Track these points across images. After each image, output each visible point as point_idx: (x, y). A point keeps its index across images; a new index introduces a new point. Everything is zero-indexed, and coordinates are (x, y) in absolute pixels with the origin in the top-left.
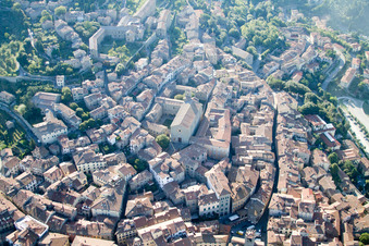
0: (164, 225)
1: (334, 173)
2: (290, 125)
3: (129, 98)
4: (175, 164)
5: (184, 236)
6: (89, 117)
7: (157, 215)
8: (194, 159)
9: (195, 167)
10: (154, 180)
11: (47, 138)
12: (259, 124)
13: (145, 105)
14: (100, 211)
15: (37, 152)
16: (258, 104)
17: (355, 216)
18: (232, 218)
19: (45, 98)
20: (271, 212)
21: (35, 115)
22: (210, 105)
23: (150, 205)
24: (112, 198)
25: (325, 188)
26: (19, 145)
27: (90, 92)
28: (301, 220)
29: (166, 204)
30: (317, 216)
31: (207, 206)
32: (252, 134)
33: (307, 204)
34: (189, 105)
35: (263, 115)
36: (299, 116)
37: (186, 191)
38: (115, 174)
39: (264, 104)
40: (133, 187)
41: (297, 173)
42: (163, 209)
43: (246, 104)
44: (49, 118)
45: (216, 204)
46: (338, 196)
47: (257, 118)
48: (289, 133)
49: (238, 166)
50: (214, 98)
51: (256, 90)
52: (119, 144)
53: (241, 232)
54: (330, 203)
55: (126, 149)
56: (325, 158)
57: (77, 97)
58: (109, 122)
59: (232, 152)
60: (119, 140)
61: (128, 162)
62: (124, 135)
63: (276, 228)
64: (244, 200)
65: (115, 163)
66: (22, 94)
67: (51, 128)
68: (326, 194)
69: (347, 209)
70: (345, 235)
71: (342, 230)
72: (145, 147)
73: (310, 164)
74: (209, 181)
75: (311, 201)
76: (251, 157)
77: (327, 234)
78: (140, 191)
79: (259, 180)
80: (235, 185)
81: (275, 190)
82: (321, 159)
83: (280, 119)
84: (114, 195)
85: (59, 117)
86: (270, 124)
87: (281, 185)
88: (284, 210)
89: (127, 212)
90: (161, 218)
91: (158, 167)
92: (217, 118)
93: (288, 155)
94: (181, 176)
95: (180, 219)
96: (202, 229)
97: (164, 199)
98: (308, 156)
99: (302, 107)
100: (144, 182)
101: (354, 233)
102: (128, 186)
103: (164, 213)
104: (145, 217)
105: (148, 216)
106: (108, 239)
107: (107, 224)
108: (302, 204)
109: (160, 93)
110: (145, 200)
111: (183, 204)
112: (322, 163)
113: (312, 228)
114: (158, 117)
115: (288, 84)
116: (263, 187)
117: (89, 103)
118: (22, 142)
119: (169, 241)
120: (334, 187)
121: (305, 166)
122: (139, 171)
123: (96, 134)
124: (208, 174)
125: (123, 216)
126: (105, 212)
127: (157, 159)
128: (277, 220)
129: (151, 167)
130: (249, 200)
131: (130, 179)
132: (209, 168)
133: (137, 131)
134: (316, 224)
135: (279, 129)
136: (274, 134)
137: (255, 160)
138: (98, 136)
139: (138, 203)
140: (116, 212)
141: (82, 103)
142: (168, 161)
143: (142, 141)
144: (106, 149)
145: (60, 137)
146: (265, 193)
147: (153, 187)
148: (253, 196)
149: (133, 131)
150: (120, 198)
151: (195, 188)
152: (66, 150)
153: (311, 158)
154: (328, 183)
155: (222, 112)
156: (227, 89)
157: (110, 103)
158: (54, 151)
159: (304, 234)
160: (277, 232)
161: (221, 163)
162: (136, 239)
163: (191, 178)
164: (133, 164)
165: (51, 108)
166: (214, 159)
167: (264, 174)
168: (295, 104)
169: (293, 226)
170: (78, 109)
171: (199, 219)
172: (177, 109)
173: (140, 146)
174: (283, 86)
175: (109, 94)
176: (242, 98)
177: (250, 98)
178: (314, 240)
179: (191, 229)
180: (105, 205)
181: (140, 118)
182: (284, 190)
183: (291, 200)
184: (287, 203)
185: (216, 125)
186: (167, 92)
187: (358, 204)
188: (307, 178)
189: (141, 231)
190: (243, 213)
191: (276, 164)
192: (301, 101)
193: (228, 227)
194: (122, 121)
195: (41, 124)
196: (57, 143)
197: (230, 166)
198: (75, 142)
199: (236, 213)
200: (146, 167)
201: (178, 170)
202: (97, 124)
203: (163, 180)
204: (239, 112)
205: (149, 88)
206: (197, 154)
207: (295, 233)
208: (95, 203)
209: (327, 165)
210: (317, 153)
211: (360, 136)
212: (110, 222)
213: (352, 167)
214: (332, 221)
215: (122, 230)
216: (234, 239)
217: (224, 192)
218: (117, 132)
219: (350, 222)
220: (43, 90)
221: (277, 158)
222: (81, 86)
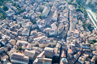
0: (40, 38)
1: (84, 26)
2: (73, 13)
3: (31, 5)
4: (43, 22)
5: (46, 41)
6: (21, 10)
7: (38, 35)
8: (48, 21)
9: (48, 23)
10: (38, 26)
11: (9, 15)
12: (65, 13)
13: (35, 7)
14: (24, 34)
15: (7, 18)
16: (65, 8)
17: (89, 37)
18: (58, 37)
19: (9, 4)
20: (68, 35)
21: (6, 9)
22: (52, 7)
23: (37, 33)
24: (27, 31)
25: (81, 30)
26: (2, 17)
27: (21, 3)
28: (75, 37)
29: (41, 33)
30: (79, 37)
31: (51, 33)
32: (63, 15)
33: (77, 34)
34: (47, 7)
35: (66, 11)
36: (75, 11)
37: (46, 29)
38: (28, 24)
39: (66, 8)
40: (32, 28)
41: (74, 26)
42: (40, 34)
43: (61, 7)
44: (10, 10)
45: (54, 33)
46: (84, 32)
47: (64, 11)
48: (72, 15)
49: (59, 23)
50: (53, 6)
51: (64, 4)
52: (29, 17)
53: (60, 40)
54: (82, 34)
55: (30, 18)
56: (81, 22)
57: (17, 4)
58: (26, 11)
59: (58, 20)
60: (28, 16)
61: (31, 22)
62: (30, 14)
63: (69, 39)
64: (61, 32)
65: (28, 22)
66: (2, 3)
67: (10, 12)
68: (81, 31)
69: (87, 35)
70: (86, 42)
71: (85, 40)
72: (35, 18)
73: (78, 23)
74: (52, 27)
75: (78, 33)
76: (63, 21)
77: (82, 41)
78: (34, 29)
79: (65, 27)
80: (59, 28)
81: (69, 30)
82: (80, 23)
83: (70, 12)
84: (27, 30)
85: (12, 9)
86: (68, 13)
87: (70, 29)
88: (71, 35)
89: (31, 34)
90: (40, 36)
91: (39, 23)
92: (54, 11)
93: (72, 21)
94: (45, 25)
95: (44, 36)
96: (50, 39)
97: (40, 31)
98: (77, 21)
99: (76, 9)
100: (35, 27)
101: (88, 41)
102: (31, 28)
103: (40, 35)
104: (36, 36)
105: (36, 35)
106: (26, 41)
107: (25, 37)
108: (76, 33)
109: (39, 4)
110: (35, 31)
111: (45, 33)
112: (81, 23)
113: (78, 40)
114: (39, 10)
115: (73, 3)
116: (66, 29)
117: (20, 6)
118: (2, 16)
119: (42, 42)
120: (83, 30)
121: (76, 24)
122: (34, 24)
123: (22, 14)
124: (52, 25)
125: (30, 35)
126: (25, 34)
127: (39, 21)
128: (69, 37)
129: (37, 23)
130: (62, 32)
131: (32, 26)
132: (52, 24)
133: (33, 14)
134: (79, 39)
135: (70, 14)
136: (69, 16)
137: (64, 22)
138: (23, 14)
139: (34, 32)
140: (28, 34)
141: (18, 6)
142: (41, 21)
143: (35, 16)
144: (25, 18)
145: (13, 15)
146: (66, 30)
147: (37, 28)
148: (63, 31)
149: (32, 14)
150: (29, 31)
151: (48, 29)
152: (14, 18)
153: (78, 22)
154: (82, 29)
155: (55, 9)
156: (57, 3)
157: (26, 6)
158: (11, 18)
159: (76, 41)
160: (69, 40)
161: (55, 22)
162: (33, 41)
163: (47, 26)
164: (32, 22)
165: (10, 7)
166: (53, 21)
167: (66, 26)
168: (74, 8)
169: (73, 39)
170: (18, 7)
171: (49, 36)
172: (44, 8)
173: (34, 17)
174: (71, 3)
175: (26, 4)
176: (61, 6)
177: (63, 6)
178: (78, 42)
179: (47, 39)
180: (25, 33)
181: (34, 10)
182: (71, 30)
183: (73, 32)
184: (72, 33)
185: (54, 13)
186: (41, 4)
187: (89, 34)
188: (77, 27)
189: (34, 39)
190: (61, 35)
191: (69, 23)
192: (76, 7)
193: (57, 39)
194: (29, 11)
196: (12, 16)
197: (57, 23)
198: (17, 16)
199: (59, 35)
200: (36, 23)
201: (44, 24)
202: (23, 11)
203: (40, 26)
204: (60, 9)
205: (36, 2)
206: (49, 20)
207: (74, 41)
208: (22, 32)
209: (82, 24)
210: (79, 21)
211: (90, 17)
212: (27, 37)
213: (88, 25)
214: (83, 38)
215: (30, 39)
216: (58, 42)
217: (56, 30)
218: (28, 14)
219: (87, 38)
220: (8, 2)
221: (69, 22)
222: (18, 1)
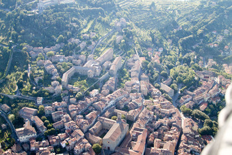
2: (190, 142)
3: (80, 116)
6: (52, 127)
11: (22, 139)
12: (168, 140)
13: (90, 122)
15: (14, 148)
16: (170, 126)
19: (27, 111)
21: (19, 122)
22: (135, 125)
26: (6, 141)
27: (56, 110)
32: (161, 147)
34: (118, 124)
35: (171, 134)
36: (198, 136)
39: (174, 126)
43: (162, 125)
44: (27, 125)
47: (167, 135)
48: (188, 148)
50: (139, 120)
51: (170, 116)
52: (68, 148)
57: (47, 112)
58: (64, 132)
60: (68, 145)
62: (71, 141)
66: (15, 107)
67: (26, 132)
83: (183, 137)
85: (34, 125)
86: (175, 141)
92: (138, 134)
99: (201, 130)
109: (102, 114)
114: (97, 132)
115: (195, 111)
117: (54, 117)
118: (8, 139)
123: (54, 139)
133: (81, 140)
135: (181, 145)
136: (177, 147)
138: (54, 140)
141: (50, 118)
144: (58, 150)
145: (31, 139)
149: (78, 140)
152: (33, 148)
155: (141, 130)
156: (149, 114)
157: (67, 119)
158: (26, 148)
165: (29, 118)
168: (196, 127)
170: (46, 121)
173: (80, 150)
174: (191, 113)
175: (69, 113)
176: (160, 121)
177: (165, 121)
181: (85, 131)
185: (135, 140)
186: (107, 114)
192: (201, 125)
194: (72, 131)
195: (20, 129)
196: (28, 143)
198: (39, 144)
202: (55, 133)
204: (155, 130)
205: (96, 110)
218: (67, 139)
220: (28, 106)
222: (51, 105)
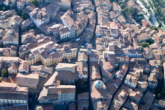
0: (44, 46)
1: (124, 14)
4: (44, 14)
5: (55, 51)
7: (39, 41)
8: (53, 10)
9: (55, 15)
10: (33, 23)
14: (7, 42)
17: (137, 34)
18: (77, 40)
20: (97, 35)
23: (34, 36)
24: (13, 34)
25: (121, 21)
28: (112, 38)
29: (42, 35)
30: (120, 35)
33: (115, 29)
37: (52, 27)
38: (12, 21)
40: (23, 28)
41: (107, 14)
42: (41, 38)
45: (69, 33)
46: (128, 25)
49: (77, 13)
53: (83, 47)
54: (124, 29)
55: (15, 7)
56: (119, 7)
59: (72, 6)
61: (18, 15)
63: (100, 42)
64: (82, 30)
65: (11, 16)
68: (121, 25)
69: (133, 31)
70: (134, 44)
71: (132, 41)
72: (26, 6)
74: (63, 21)
75: (116, 28)
76: (82, 8)
77: (126, 44)
78: (27, 29)
79: (89, 20)
80: (77, 23)
81: (97, 24)
82: (117, 7)
87: (100, 21)
88: (103, 34)
89: (22, 41)
90: (41, 43)
91: (35, 16)
93: (101, 6)
94: (48, 20)
95: (51, 42)
96: (64, 46)
97: (40, 33)
98: (110, 5)
100: (28, 25)
101: (138, 42)
102: (20, 28)
103: (42, 40)
104: (33, 43)
105: (34, 42)
106: (15, 56)
107: (12, 49)
108: (112, 30)
110: (31, 34)
111: (51, 34)
112: (117, 9)
113: (118, 41)
116: (91, 23)
119: (48, 53)
120: (125, 21)
121: (109, 11)
122: (25, 19)
124: (62, 18)
125: (20, 44)
126: (10, 42)
127: (34, 12)
128: (100, 39)
129: (31, 16)
130: (84, 30)
131: (21, 24)
132: (62, 15)
134: (120, 39)
137: (84, 9)
139: (28, 36)
140: (16, 42)
142: (40, 12)
143: (24, 3)
146: (92, 26)
147: (33, 27)
148: (86, 27)
150: (17, 34)
151: (56, 26)
153: (112, 7)
154: (122, 19)
159: (115, 44)
160: (101, 45)
161: (68, 12)
162: (30, 55)
163: (53, 21)
164: (20, 15)
166: (63, 10)
167: (90, 16)
169: (109, 41)
178: (120, 47)
179: (58, 47)
180: (11, 39)
182: (101, 23)
183: (106, 28)
184: (104, 30)
187: (138, 28)
188: (112, 17)
189: (32, 50)
190: (82, 37)
191: (95, 11)
193: (77, 44)
197: (72, 13)
199: (78, 37)
200: (29, 17)
201: (46, 17)
203: (39, 23)
206: (55, 8)
207: (110, 44)
208: (4, 38)
209: (120, 10)
210: (114, 4)
212: (15, 47)
213: (132, 11)
214: (128, 37)
215: (22, 51)
219: (135, 37)
221: (95, 8)
